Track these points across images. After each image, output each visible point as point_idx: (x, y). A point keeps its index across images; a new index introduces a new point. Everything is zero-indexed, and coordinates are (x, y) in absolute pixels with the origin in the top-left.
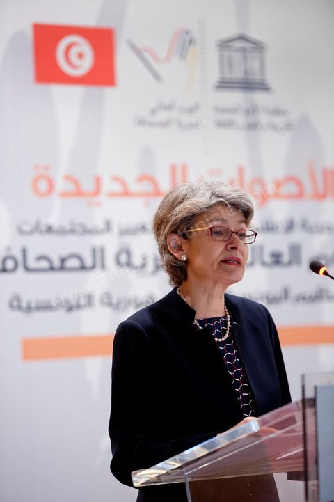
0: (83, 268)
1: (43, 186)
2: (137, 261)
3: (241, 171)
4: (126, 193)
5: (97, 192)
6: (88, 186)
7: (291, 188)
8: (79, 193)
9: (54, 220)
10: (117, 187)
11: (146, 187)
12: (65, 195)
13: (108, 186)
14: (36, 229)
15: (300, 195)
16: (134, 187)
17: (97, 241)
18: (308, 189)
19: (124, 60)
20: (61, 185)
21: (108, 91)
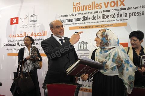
0: (14, 45)
1: (10, 36)
2: (19, 45)
3: (33, 32)
4: (19, 36)
5: (16, 37)
6: (15, 36)
7: (40, 34)
8: (14, 37)
9: (11, 40)
10: (18, 36)
11: (21, 35)
12: (12, 37)
13: (17, 36)
14: (9, 41)
15: (41, 35)
16: (20, 36)
17: (15, 42)
18: (42, 34)
19: (19, 20)
20: (12, 36)
21: (18, 24)
